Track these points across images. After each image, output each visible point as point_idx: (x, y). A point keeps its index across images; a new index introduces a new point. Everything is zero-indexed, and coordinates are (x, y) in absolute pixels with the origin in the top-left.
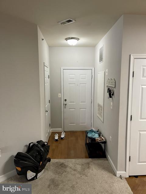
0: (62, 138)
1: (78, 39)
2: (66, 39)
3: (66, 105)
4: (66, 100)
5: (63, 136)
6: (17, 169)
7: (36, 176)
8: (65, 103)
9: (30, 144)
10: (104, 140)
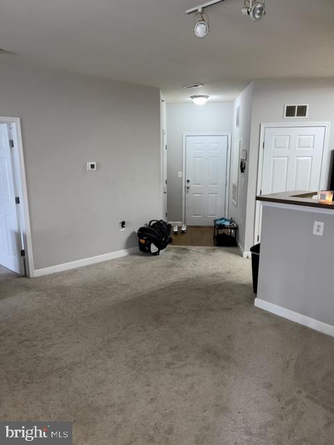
0: (183, 232)
1: (207, 97)
2: (192, 97)
3: (188, 188)
4: (188, 181)
5: (184, 229)
6: (140, 242)
7: (158, 252)
8: (188, 185)
9: (150, 222)
10: (235, 226)
